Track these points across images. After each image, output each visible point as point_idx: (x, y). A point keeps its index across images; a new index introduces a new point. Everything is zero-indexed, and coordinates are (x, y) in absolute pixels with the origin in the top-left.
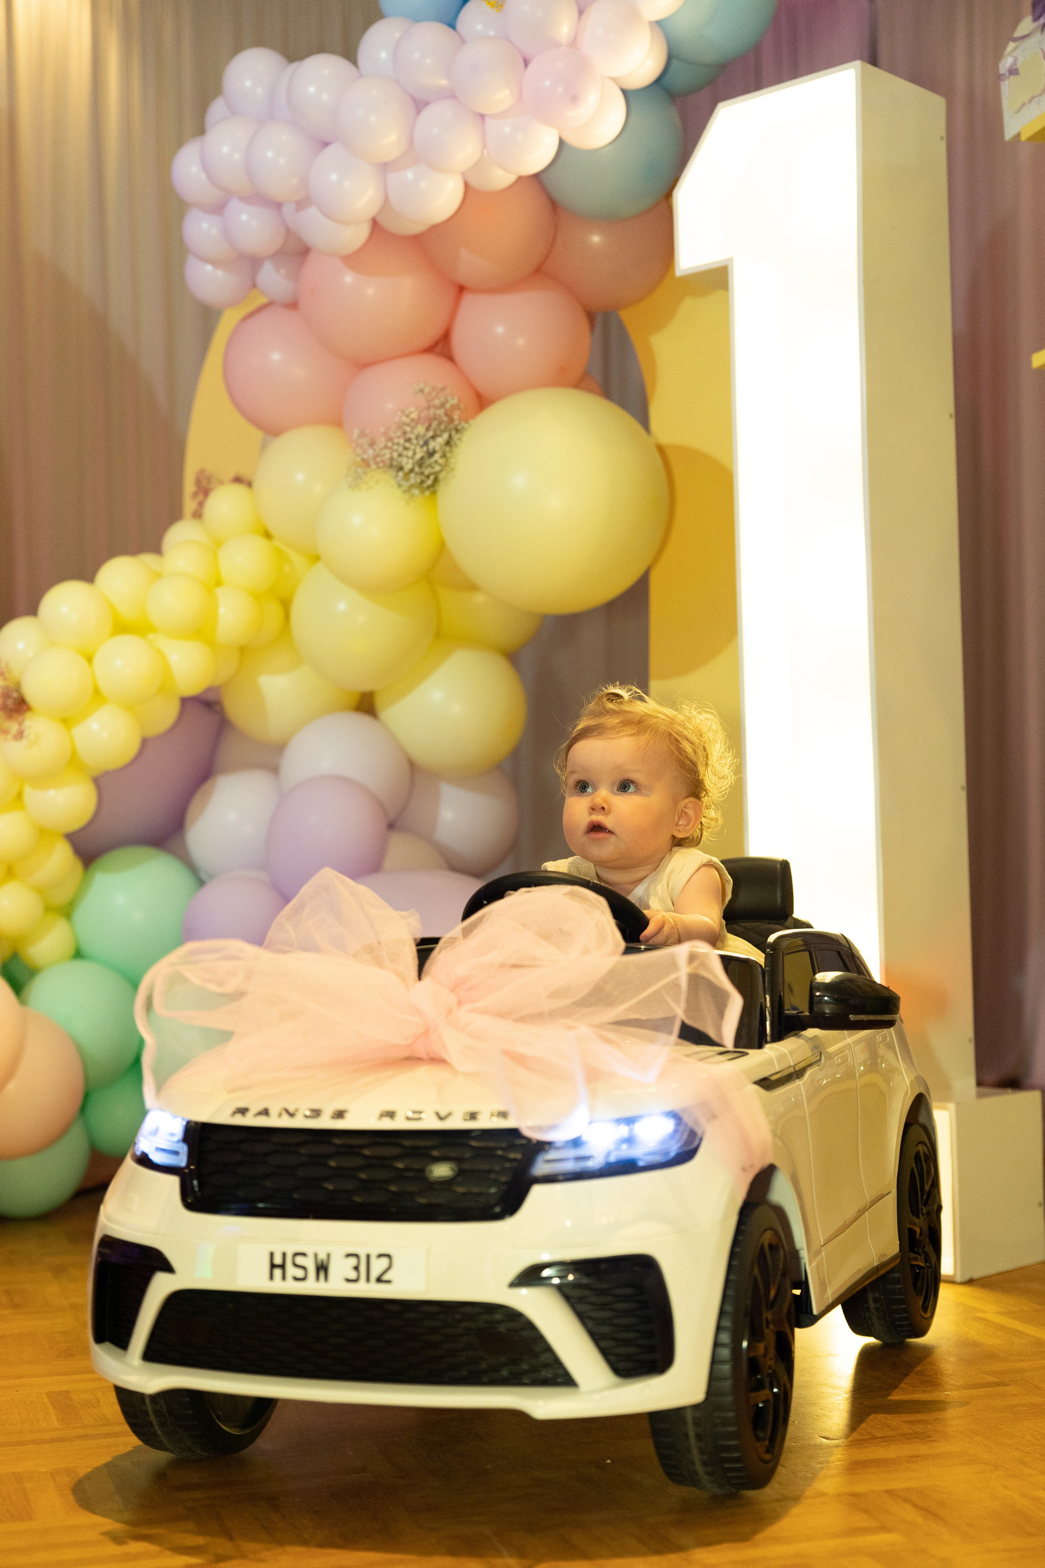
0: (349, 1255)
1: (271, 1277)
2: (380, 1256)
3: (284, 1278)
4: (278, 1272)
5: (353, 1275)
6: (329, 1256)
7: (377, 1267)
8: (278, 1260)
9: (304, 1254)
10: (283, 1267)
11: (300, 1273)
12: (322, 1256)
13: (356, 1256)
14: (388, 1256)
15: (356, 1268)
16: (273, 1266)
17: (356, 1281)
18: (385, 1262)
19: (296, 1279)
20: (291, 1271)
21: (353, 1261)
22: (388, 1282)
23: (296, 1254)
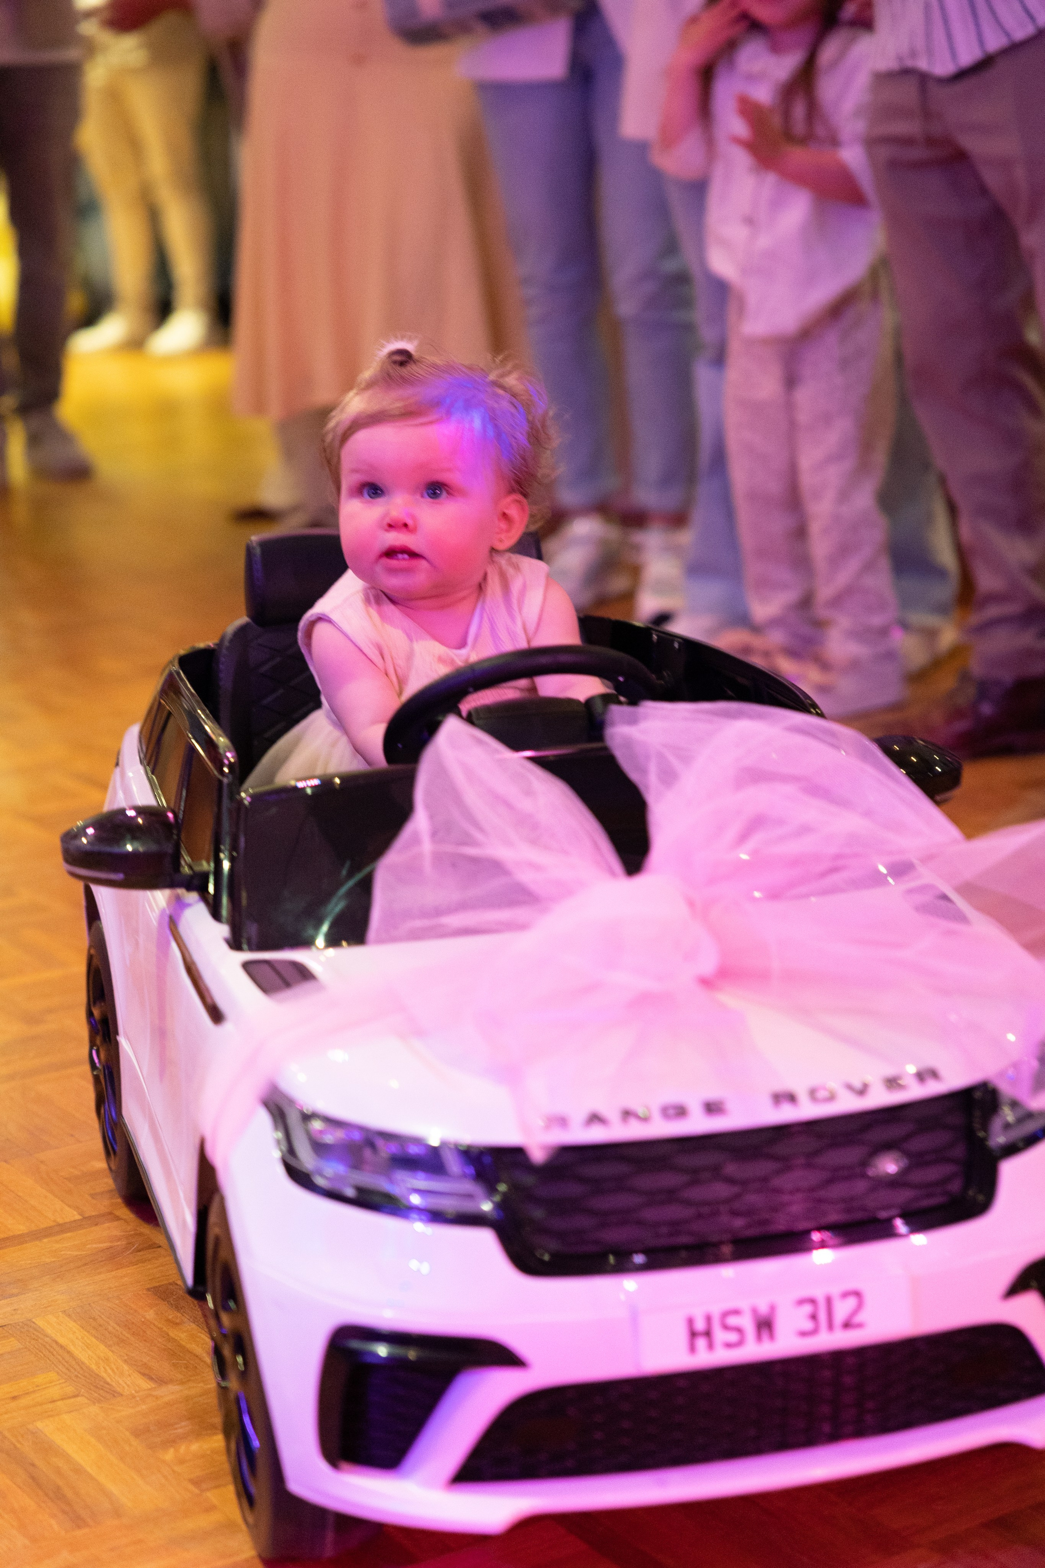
0: (801, 1302)
1: (692, 1349)
2: (845, 1295)
3: (711, 1346)
4: (701, 1343)
5: (808, 1325)
6: (773, 1308)
7: (842, 1310)
8: (700, 1325)
9: (736, 1312)
10: (708, 1334)
11: (733, 1337)
12: (763, 1309)
13: (812, 1301)
14: (857, 1294)
15: (814, 1317)
16: (693, 1335)
17: (814, 1332)
18: (852, 1302)
19: (729, 1345)
20: (720, 1336)
21: (807, 1309)
22: (860, 1326)
23: (726, 1314)
